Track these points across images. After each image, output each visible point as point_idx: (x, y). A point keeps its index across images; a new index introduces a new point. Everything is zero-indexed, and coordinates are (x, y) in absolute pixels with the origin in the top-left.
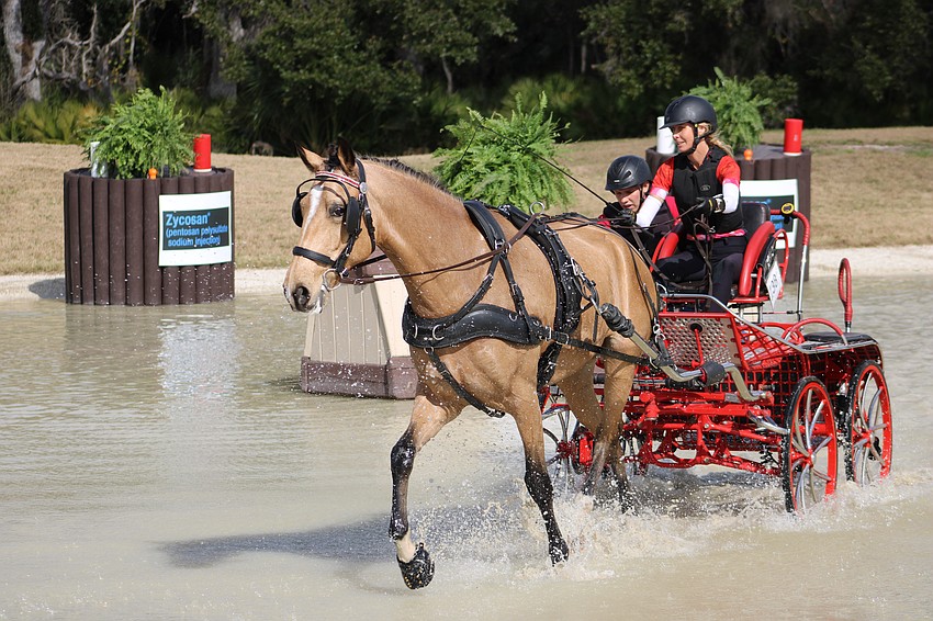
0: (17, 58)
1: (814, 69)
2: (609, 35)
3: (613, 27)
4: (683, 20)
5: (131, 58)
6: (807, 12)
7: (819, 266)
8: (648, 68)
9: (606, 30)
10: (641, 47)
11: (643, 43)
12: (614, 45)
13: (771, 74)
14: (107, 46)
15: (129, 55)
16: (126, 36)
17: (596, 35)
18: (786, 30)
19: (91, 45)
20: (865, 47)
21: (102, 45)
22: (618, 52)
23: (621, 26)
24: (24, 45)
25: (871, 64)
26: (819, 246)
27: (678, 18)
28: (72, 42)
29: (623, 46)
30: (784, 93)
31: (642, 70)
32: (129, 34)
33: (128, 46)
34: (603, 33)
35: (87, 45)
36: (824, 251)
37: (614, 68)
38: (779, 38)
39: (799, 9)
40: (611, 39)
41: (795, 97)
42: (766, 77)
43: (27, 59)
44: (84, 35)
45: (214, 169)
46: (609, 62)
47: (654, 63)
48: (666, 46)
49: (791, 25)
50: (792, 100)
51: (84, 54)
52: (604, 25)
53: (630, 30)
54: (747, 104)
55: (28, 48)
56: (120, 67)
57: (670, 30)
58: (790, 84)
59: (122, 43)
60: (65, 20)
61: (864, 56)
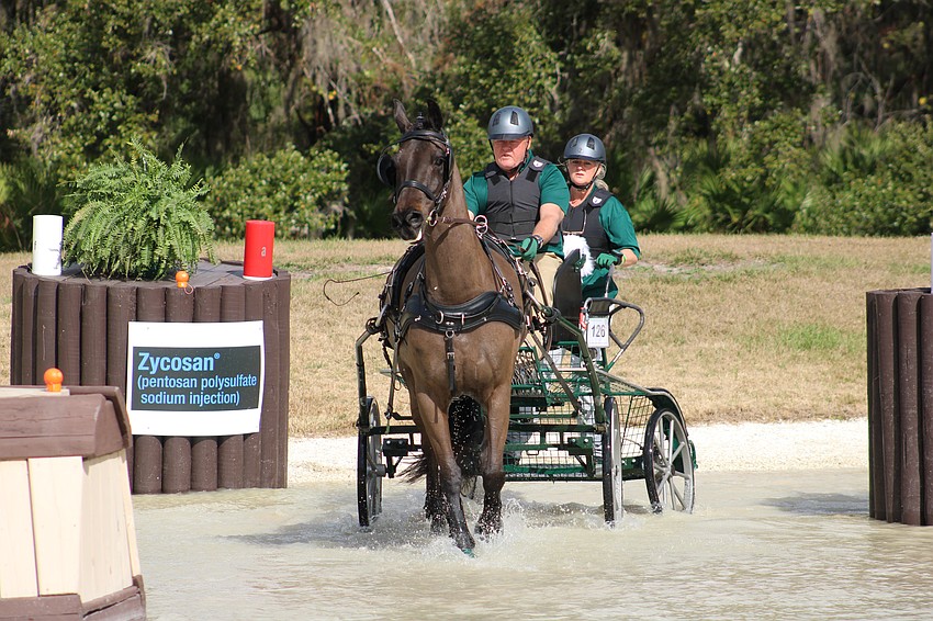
1: (376, 143)
2: (36, 81)
3: (45, 68)
4: (159, 57)
6: (369, 50)
7: (307, 466)
8: (101, 136)
9: (33, 73)
10: (91, 101)
11: (95, 95)
12: (47, 98)
13: (303, 149)
17: (16, 82)
18: (335, 80)
20: (457, 108)
22: (52, 109)
23: (57, 66)
25: (466, 135)
26: (309, 432)
27: (150, 54)
29: (60, 99)
30: (325, 181)
31: (91, 140)
34: (27, 78)
36: (320, 440)
37: (46, 136)
38: (323, 91)
39: (357, 43)
40: (41, 87)
41: (345, 187)
42: (297, 153)
46: (38, 126)
47: (112, 128)
48: (130, 100)
49: (341, 71)
50: (339, 192)
52: (29, 65)
53: (72, 73)
54: (182, 195)
57: (139, 75)
58: (336, 165)
61: (455, 122)
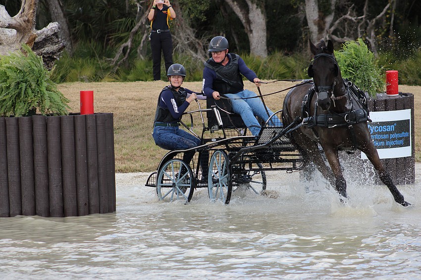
0: (314, 28)
5: (391, 27)
14: (374, 20)
15: (390, 25)
16: (386, 13)
19: (364, 20)
21: (371, 19)
24: (319, 21)
28: (350, 18)
32: (389, 11)
33: (389, 19)
35: (362, 19)
43: (321, 29)
44: (360, 13)
45: (401, 94)
51: (360, 25)
55: (322, 22)
56: (383, 33)
59: (384, 18)
60: (346, 3)
